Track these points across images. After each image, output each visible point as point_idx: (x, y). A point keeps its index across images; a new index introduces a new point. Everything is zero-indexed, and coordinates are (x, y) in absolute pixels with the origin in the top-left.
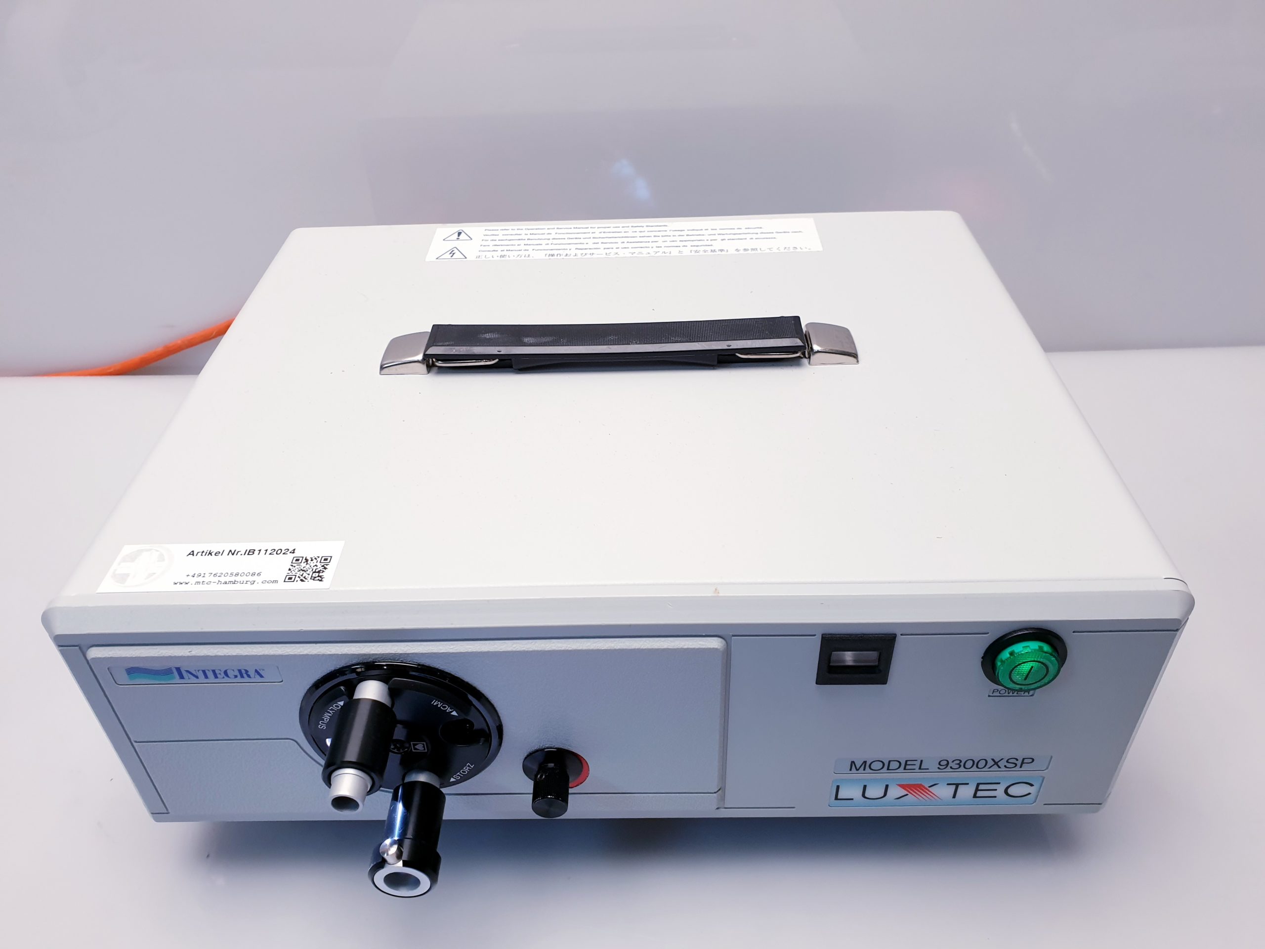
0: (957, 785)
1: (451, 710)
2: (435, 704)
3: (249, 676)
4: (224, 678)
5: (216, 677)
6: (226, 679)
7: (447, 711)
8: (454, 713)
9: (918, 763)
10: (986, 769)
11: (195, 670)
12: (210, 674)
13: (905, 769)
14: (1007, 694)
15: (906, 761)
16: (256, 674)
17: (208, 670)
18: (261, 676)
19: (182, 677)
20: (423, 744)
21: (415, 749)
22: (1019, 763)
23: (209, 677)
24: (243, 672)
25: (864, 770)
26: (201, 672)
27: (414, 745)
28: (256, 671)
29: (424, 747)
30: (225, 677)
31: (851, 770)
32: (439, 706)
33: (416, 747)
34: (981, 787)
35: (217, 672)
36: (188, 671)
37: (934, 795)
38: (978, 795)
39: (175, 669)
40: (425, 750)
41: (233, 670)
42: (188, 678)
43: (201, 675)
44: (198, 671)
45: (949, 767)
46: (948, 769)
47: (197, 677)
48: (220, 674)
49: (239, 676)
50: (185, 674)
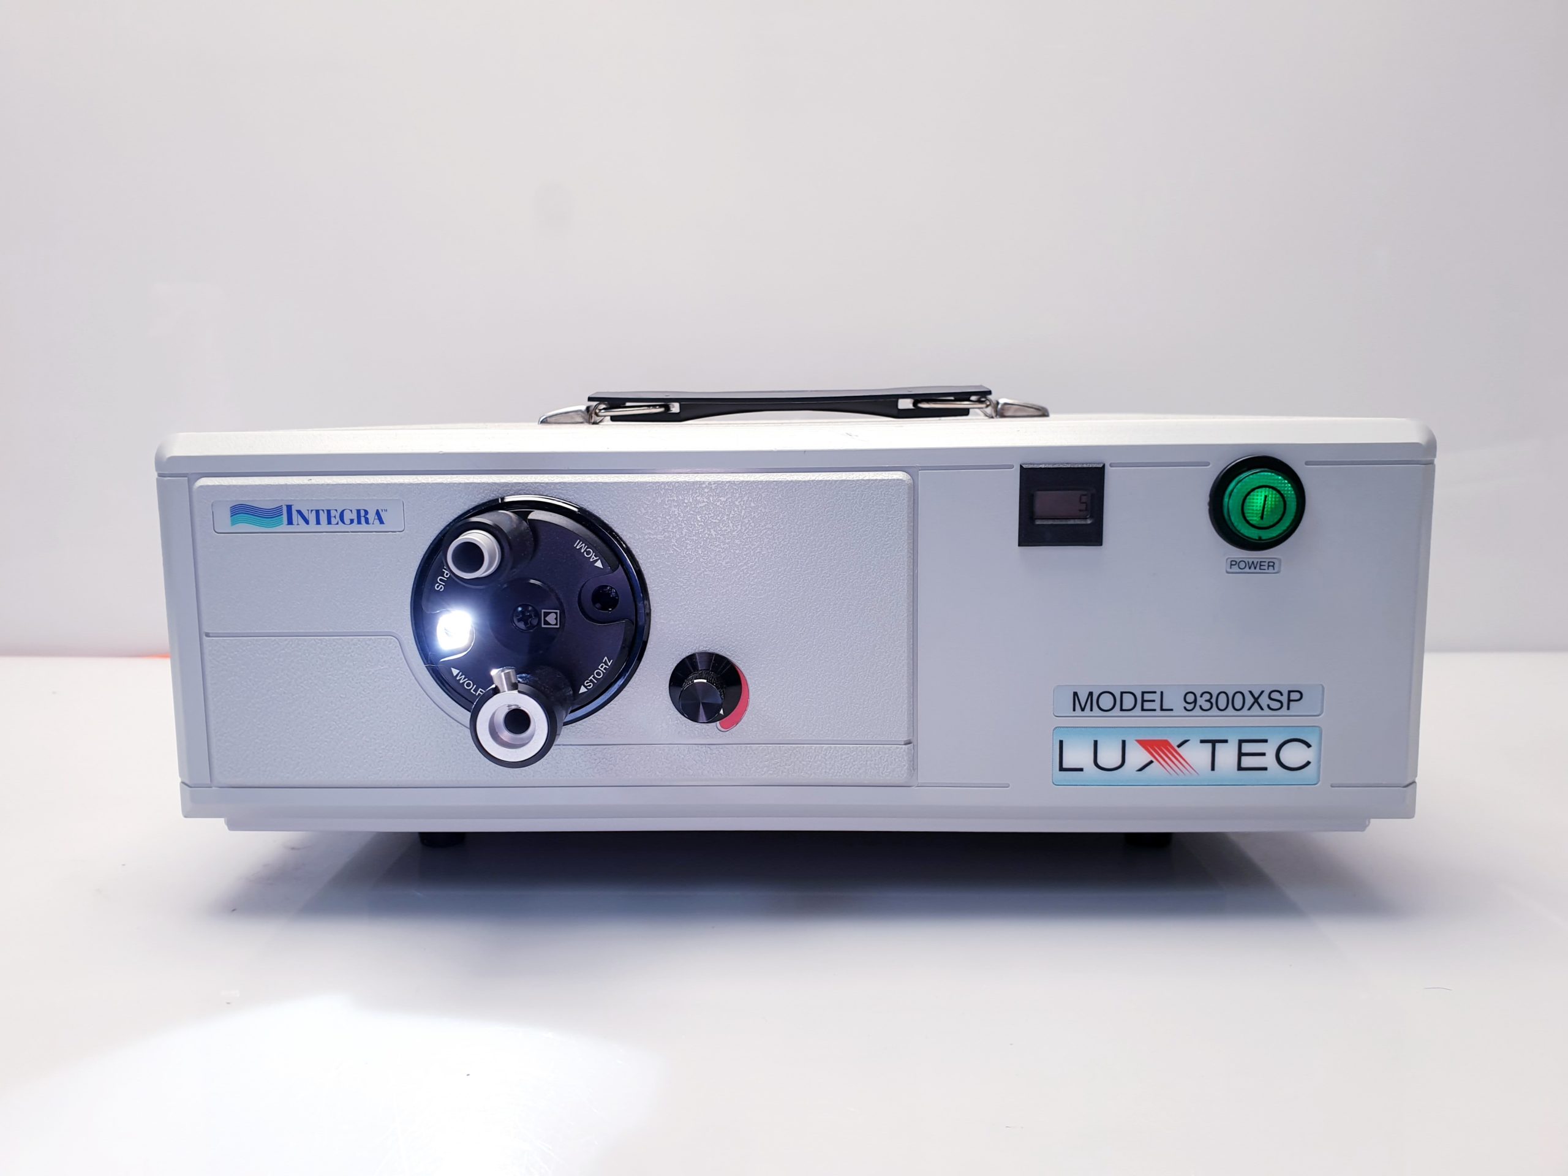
0: (1214, 743)
1: (595, 558)
2: (578, 548)
3: (367, 522)
4: (337, 524)
5: (329, 523)
6: (341, 527)
7: (591, 560)
8: (599, 564)
9: (1157, 697)
10: (1245, 711)
11: (308, 510)
12: (323, 517)
13: (1143, 709)
14: (1248, 570)
15: (1143, 693)
16: (376, 517)
17: (323, 510)
18: (382, 522)
19: (290, 522)
20: (556, 613)
21: (546, 623)
22: (1284, 699)
23: (321, 523)
24: (363, 514)
25: (1091, 710)
26: (314, 512)
27: (546, 614)
28: (378, 513)
29: (556, 619)
30: (340, 522)
31: (1074, 710)
32: (582, 551)
33: (547, 619)
34: (1247, 748)
35: (333, 513)
36: (299, 512)
37: (1189, 765)
38: (1243, 765)
39: (285, 507)
40: (556, 624)
41: (351, 511)
42: (299, 524)
43: (312, 518)
44: (312, 511)
45: (1197, 707)
46: (1197, 711)
47: (307, 522)
48: (335, 517)
49: (356, 521)
50: (295, 514)
